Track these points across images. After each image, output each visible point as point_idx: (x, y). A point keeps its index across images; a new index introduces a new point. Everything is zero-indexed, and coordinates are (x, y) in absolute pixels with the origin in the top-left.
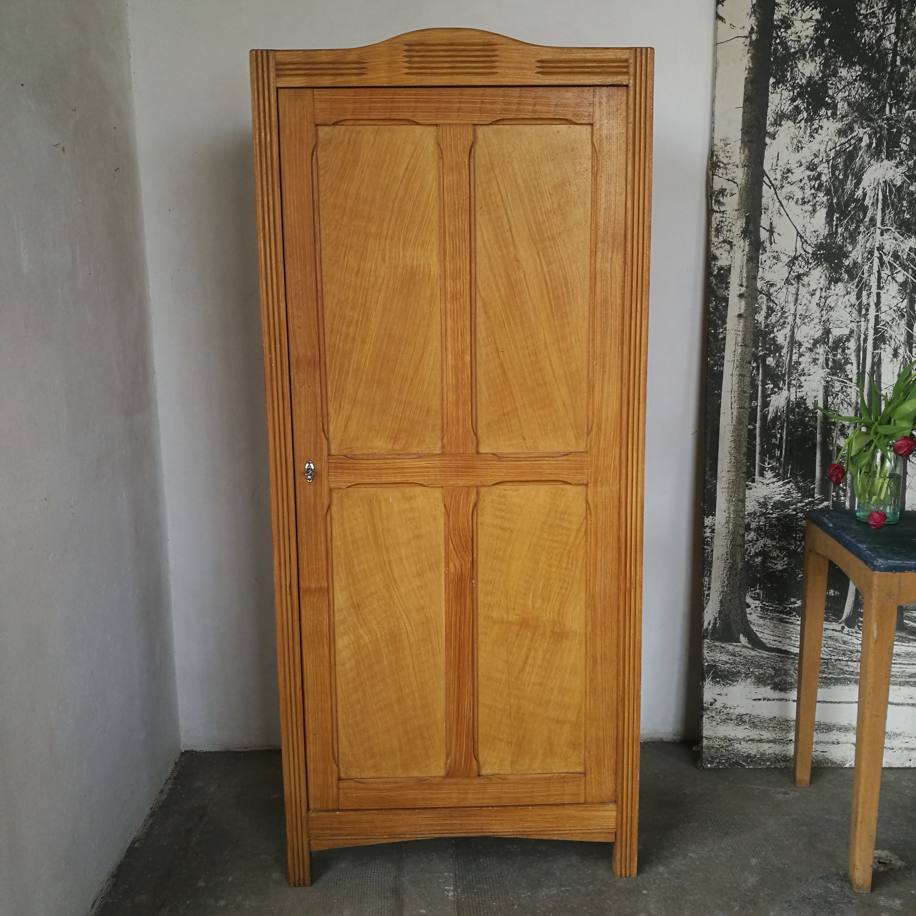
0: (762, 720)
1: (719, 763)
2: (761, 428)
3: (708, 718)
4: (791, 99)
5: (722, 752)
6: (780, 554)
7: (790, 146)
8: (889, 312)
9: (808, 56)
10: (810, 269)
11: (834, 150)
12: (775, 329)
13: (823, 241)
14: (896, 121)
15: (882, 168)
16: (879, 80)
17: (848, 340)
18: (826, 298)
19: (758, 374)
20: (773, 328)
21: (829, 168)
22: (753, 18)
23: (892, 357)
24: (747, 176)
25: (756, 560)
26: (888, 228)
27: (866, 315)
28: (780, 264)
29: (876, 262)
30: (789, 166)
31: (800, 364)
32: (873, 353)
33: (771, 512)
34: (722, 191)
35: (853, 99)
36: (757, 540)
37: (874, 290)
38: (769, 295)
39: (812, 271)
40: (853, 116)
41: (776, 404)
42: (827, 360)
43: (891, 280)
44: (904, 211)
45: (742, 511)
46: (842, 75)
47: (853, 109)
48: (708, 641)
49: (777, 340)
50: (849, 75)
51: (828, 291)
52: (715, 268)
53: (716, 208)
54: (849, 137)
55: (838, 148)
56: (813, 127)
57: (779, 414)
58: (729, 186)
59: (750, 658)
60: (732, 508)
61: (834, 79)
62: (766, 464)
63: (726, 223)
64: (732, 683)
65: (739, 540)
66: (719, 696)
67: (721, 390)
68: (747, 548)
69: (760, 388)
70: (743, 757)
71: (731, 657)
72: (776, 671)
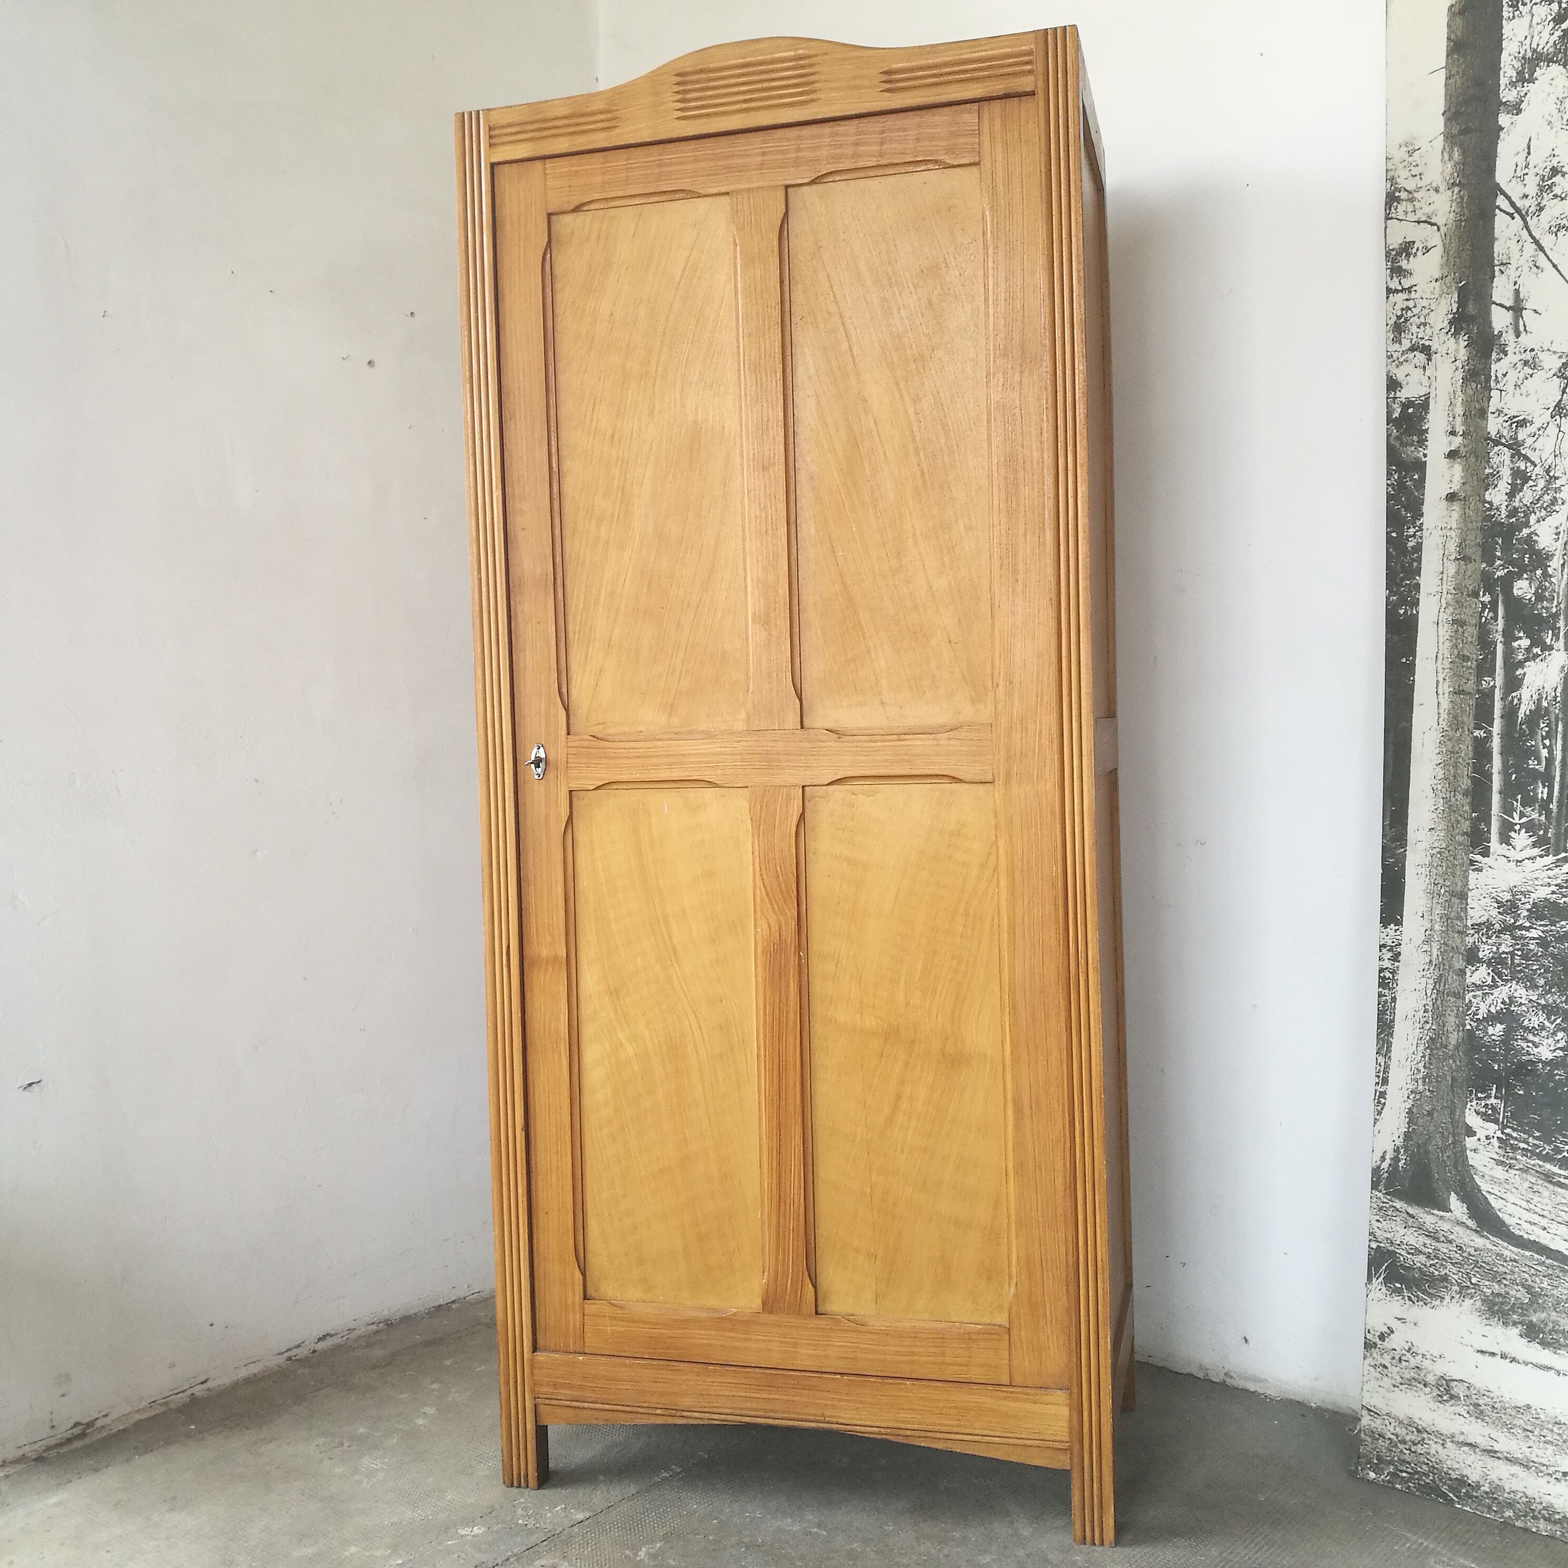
0: (1497, 1405)
1: (1394, 1475)
2: (1504, 736)
3: (1375, 1366)
5: (1401, 1451)
6: (1547, 1024)
7: (1555, 120)
12: (1533, 518)
19: (1495, 618)
20: (1527, 516)
24: (1460, 204)
25: (1491, 1030)
28: (1539, 376)
30: (1555, 162)
33: (1527, 924)
34: (1406, 249)
36: (1494, 986)
38: (1515, 447)
41: (1539, 683)
45: (1459, 918)
48: (1380, 1194)
49: (1536, 542)
52: (1395, 406)
53: (1394, 284)
57: (1545, 704)
58: (1420, 235)
59: (1473, 1252)
60: (1438, 910)
62: (1516, 816)
63: (1416, 311)
64: (1429, 1300)
65: (1452, 978)
66: (1399, 1322)
67: (1415, 657)
68: (1470, 1001)
69: (1500, 648)
70: (1450, 1479)
71: (1428, 1241)
72: (1534, 1296)
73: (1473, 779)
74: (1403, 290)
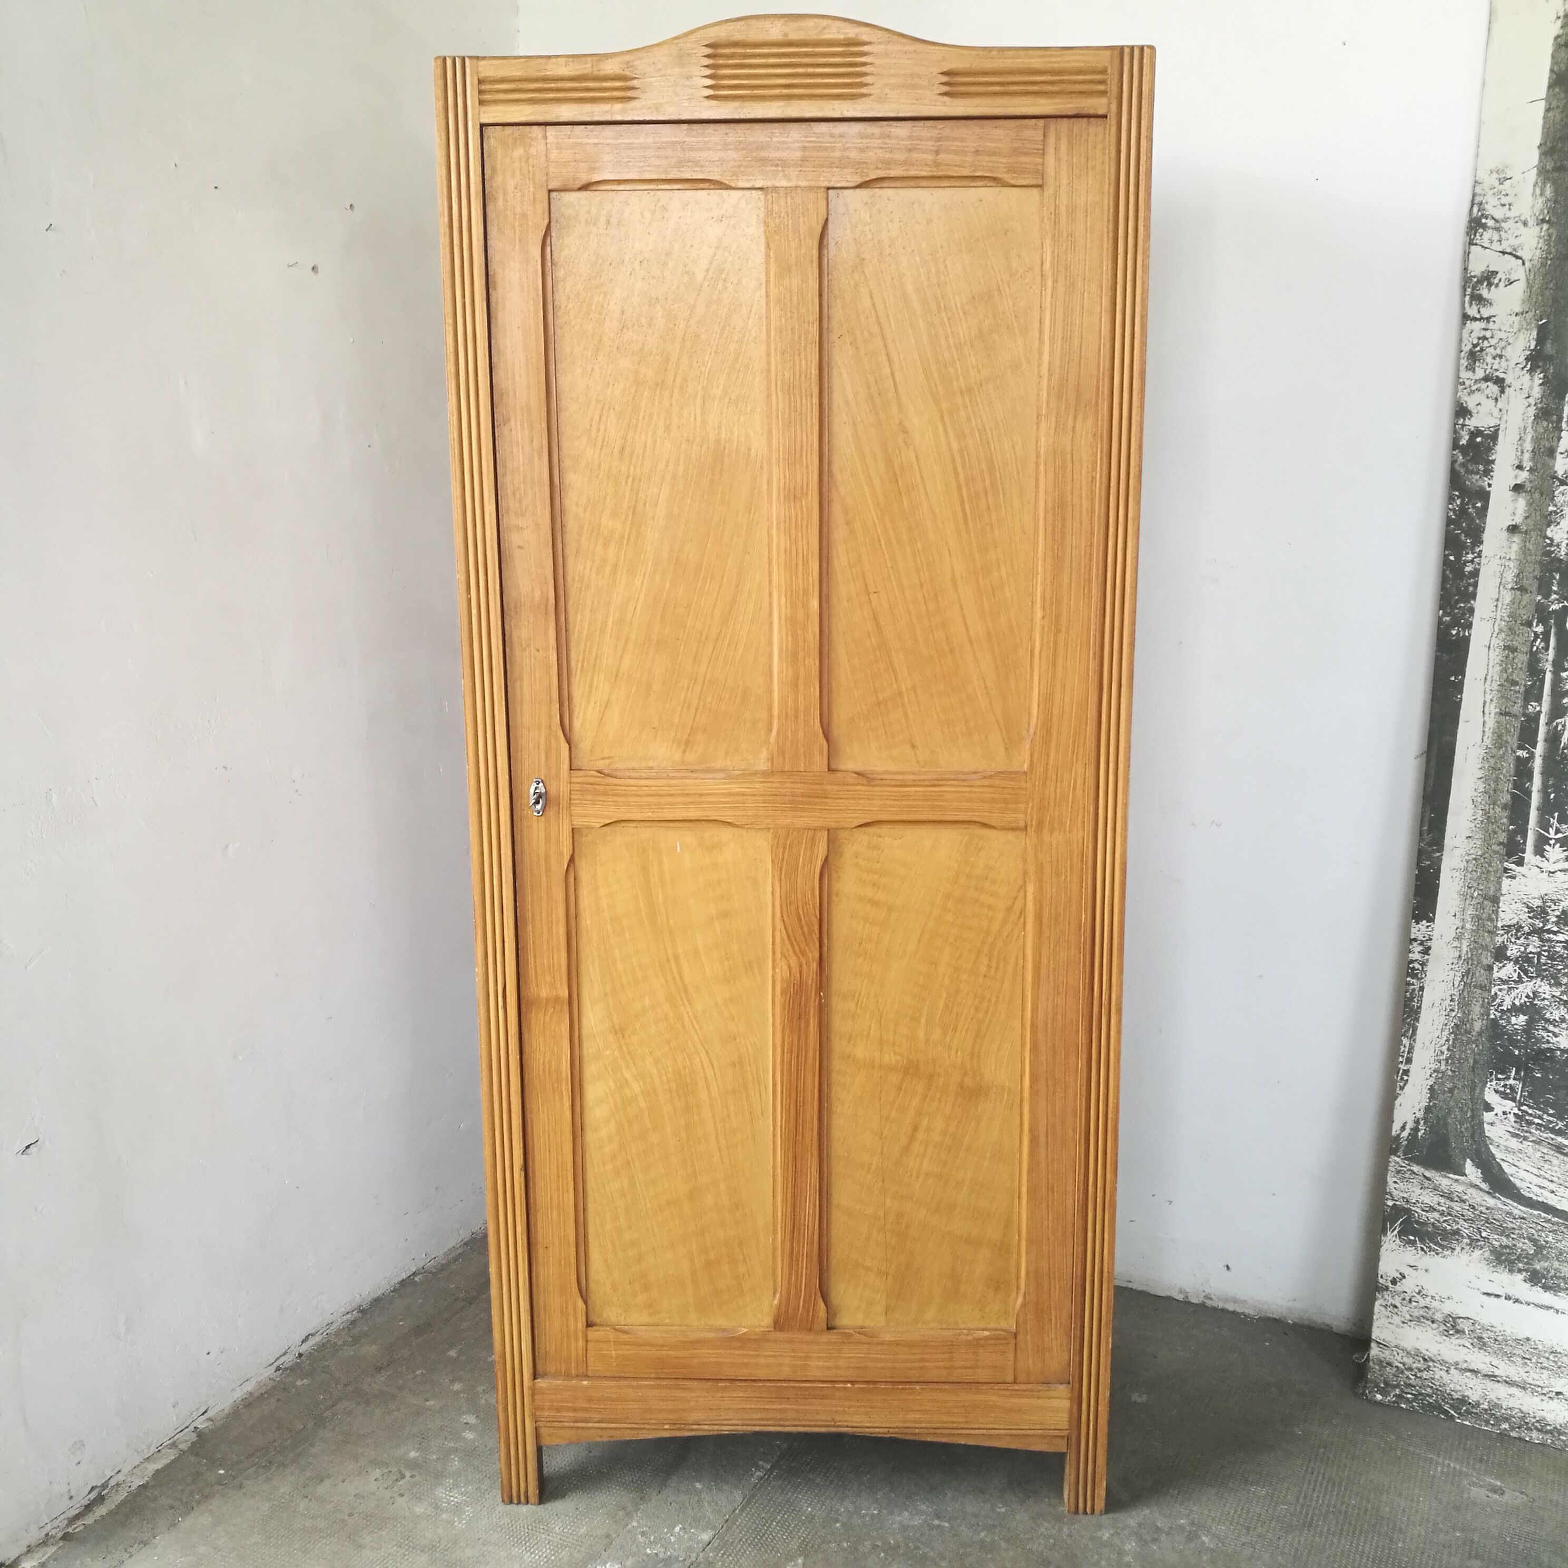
0: (1500, 1338)
1: (1399, 1397)
2: (1546, 758)
3: (1386, 1307)
5: (1408, 1377)
19: (1547, 648)
24: (1548, 242)
25: (1513, 1020)
33: (1555, 929)
34: (1488, 278)
36: (1520, 981)
45: (1491, 920)
48: (1398, 1159)
52: (1463, 433)
53: (1472, 311)
58: (1505, 266)
59: (1484, 1210)
60: (1470, 911)
62: (1552, 831)
63: (1493, 342)
64: (1440, 1250)
65: (1480, 975)
66: (1411, 1269)
67: (1464, 676)
68: (1496, 994)
69: (1548, 677)
70: (1453, 1400)
71: (1442, 1200)
72: (1539, 1248)
73: (1513, 796)
74: (1481, 319)
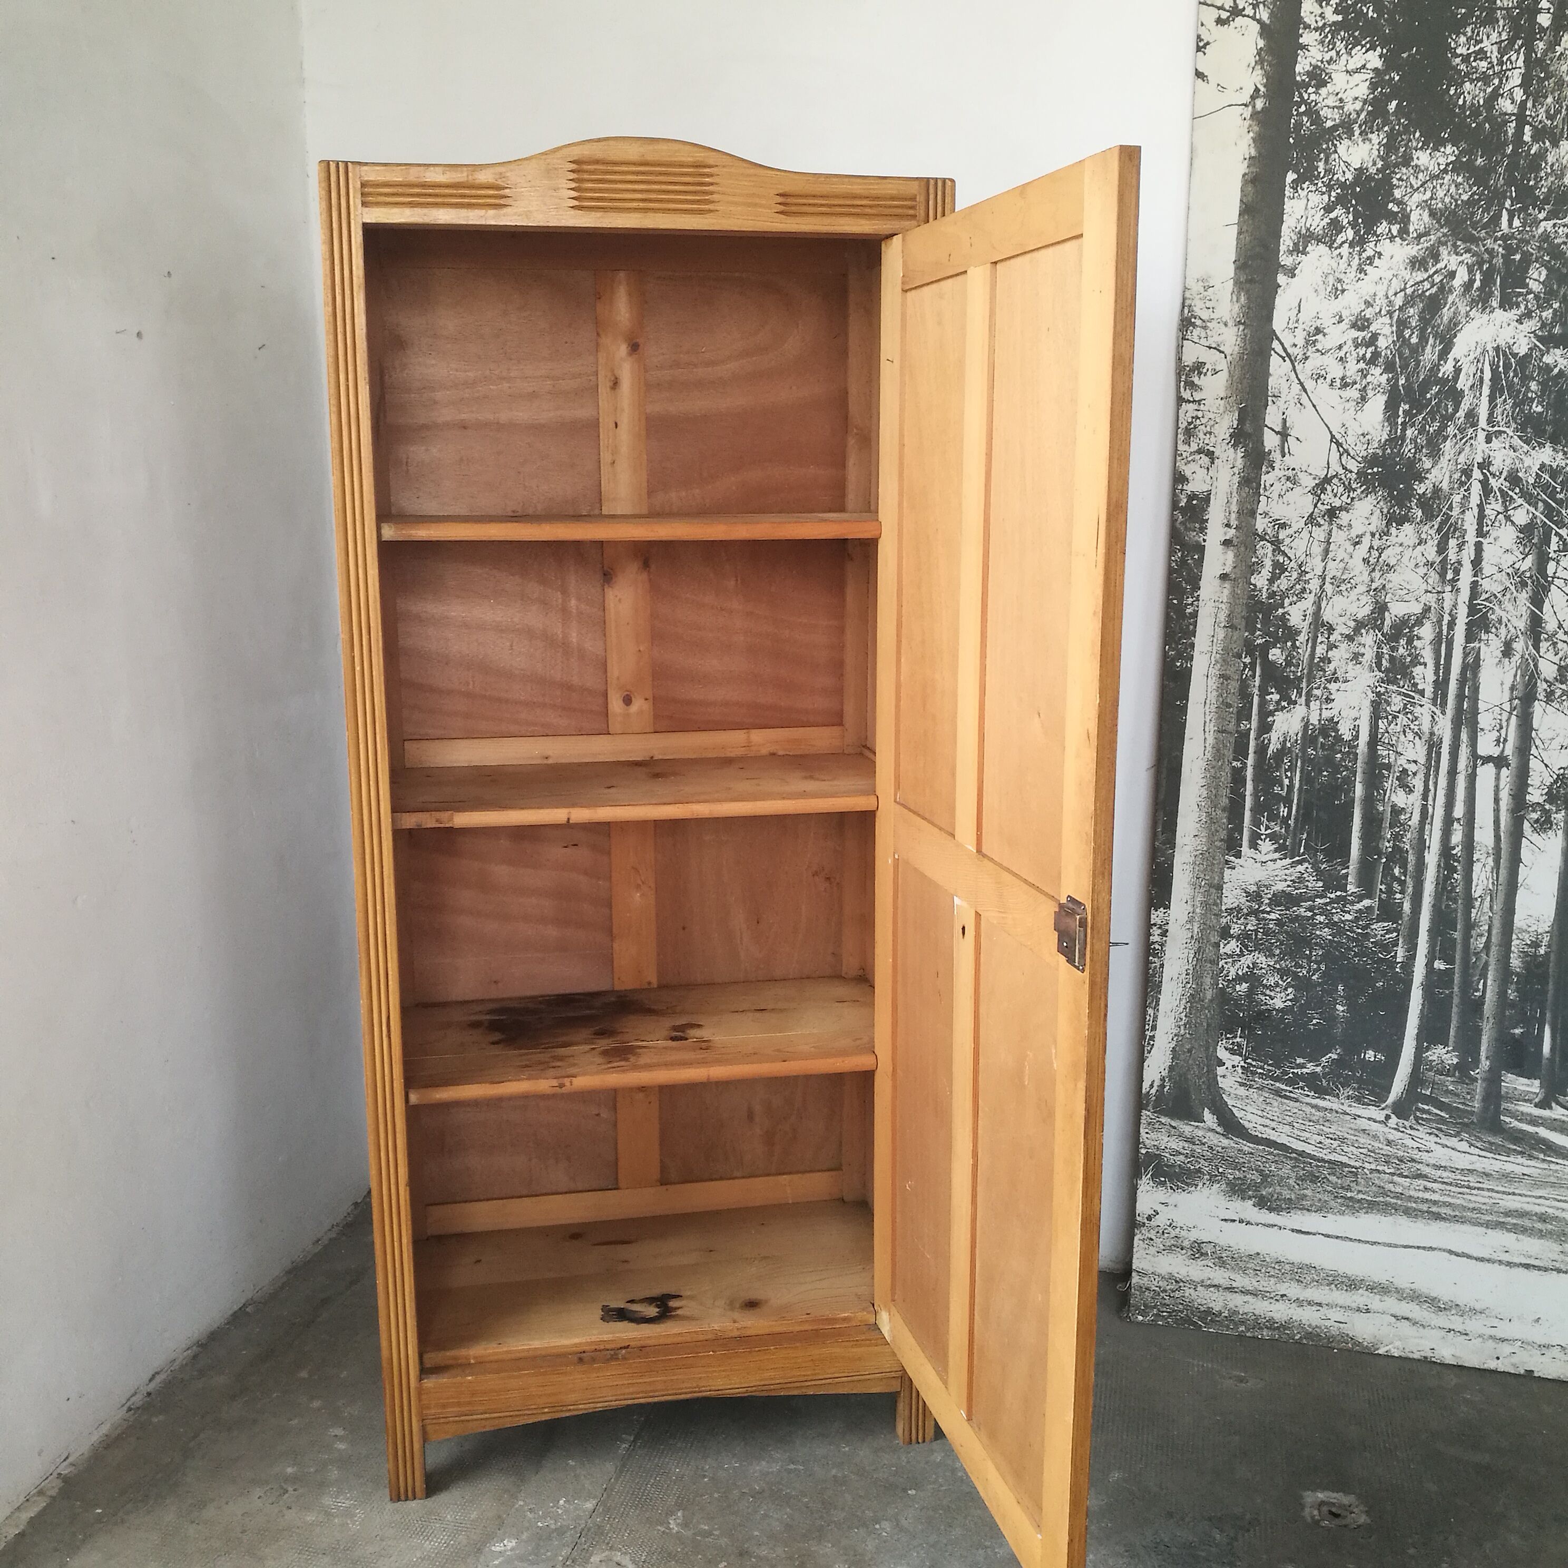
0: (1236, 1256)
1: (1157, 1316)
2: (1255, 767)
3: (1143, 1240)
4: (1324, 208)
5: (1163, 1298)
6: (1280, 982)
7: (1322, 287)
8: (1498, 576)
9: (1357, 133)
10: (1353, 499)
11: (1402, 294)
12: (1287, 601)
13: (1380, 452)
14: (1521, 241)
15: (1491, 324)
16: (1489, 170)
17: (1419, 622)
18: (1381, 550)
19: (1254, 676)
20: (1283, 600)
21: (1392, 326)
22: (1259, 71)
23: (1500, 655)
24: (1244, 340)
25: (1238, 988)
26: (1501, 429)
27: (1454, 581)
28: (1298, 490)
29: (1476, 488)
30: (1318, 323)
31: (1330, 662)
32: (1466, 647)
33: (1268, 909)
34: (1199, 367)
35: (1440, 205)
36: (1242, 955)
37: (1471, 537)
38: (1276, 544)
39: (1356, 503)
40: (1439, 234)
41: (1285, 729)
42: (1379, 656)
43: (1504, 521)
44: (1532, 400)
45: (1215, 904)
46: (1419, 163)
47: (1438, 222)
48: (1148, 1113)
49: (1288, 620)
50: (1432, 162)
51: (1385, 538)
52: (1182, 497)
53: (1186, 395)
54: (1431, 272)
55: (1409, 291)
56: (1364, 255)
57: (1289, 745)
58: (1211, 359)
59: (1220, 1149)
60: (1199, 898)
61: (1404, 170)
62: (1263, 828)
63: (1204, 421)
64: (1186, 1187)
65: (1209, 952)
66: (1163, 1206)
67: (1187, 701)
68: (1223, 966)
69: (1256, 699)
70: (1199, 1312)
71: (1186, 1145)
72: (1264, 1177)
73: (1231, 799)
74: (1194, 401)
